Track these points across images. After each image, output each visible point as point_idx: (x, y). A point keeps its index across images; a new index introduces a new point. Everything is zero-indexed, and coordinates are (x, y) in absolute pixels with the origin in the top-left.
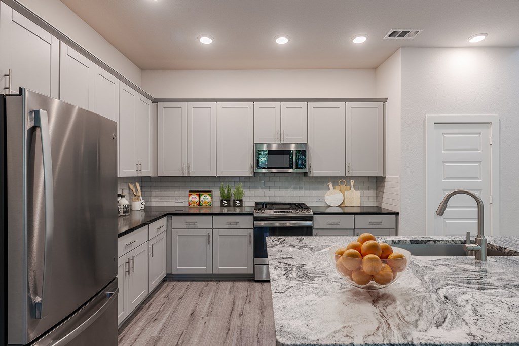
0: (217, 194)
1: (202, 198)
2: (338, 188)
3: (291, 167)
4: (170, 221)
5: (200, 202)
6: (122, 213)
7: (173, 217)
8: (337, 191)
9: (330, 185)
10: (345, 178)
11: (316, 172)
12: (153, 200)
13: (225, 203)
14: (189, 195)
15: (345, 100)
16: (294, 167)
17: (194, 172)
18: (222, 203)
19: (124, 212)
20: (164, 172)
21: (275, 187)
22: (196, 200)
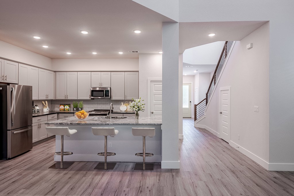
0: (72, 106)
1: (65, 107)
2: (125, 104)
3: (104, 96)
4: (58, 115)
5: (64, 109)
6: (36, 112)
7: (60, 114)
8: (124, 105)
9: (122, 103)
10: (124, 100)
11: (114, 98)
12: (56, 108)
13: (75, 109)
14: (60, 106)
15: (125, 71)
16: (105, 96)
17: (69, 98)
18: (73, 109)
19: (37, 112)
20: (58, 98)
21: (102, 104)
22: (63, 108)
